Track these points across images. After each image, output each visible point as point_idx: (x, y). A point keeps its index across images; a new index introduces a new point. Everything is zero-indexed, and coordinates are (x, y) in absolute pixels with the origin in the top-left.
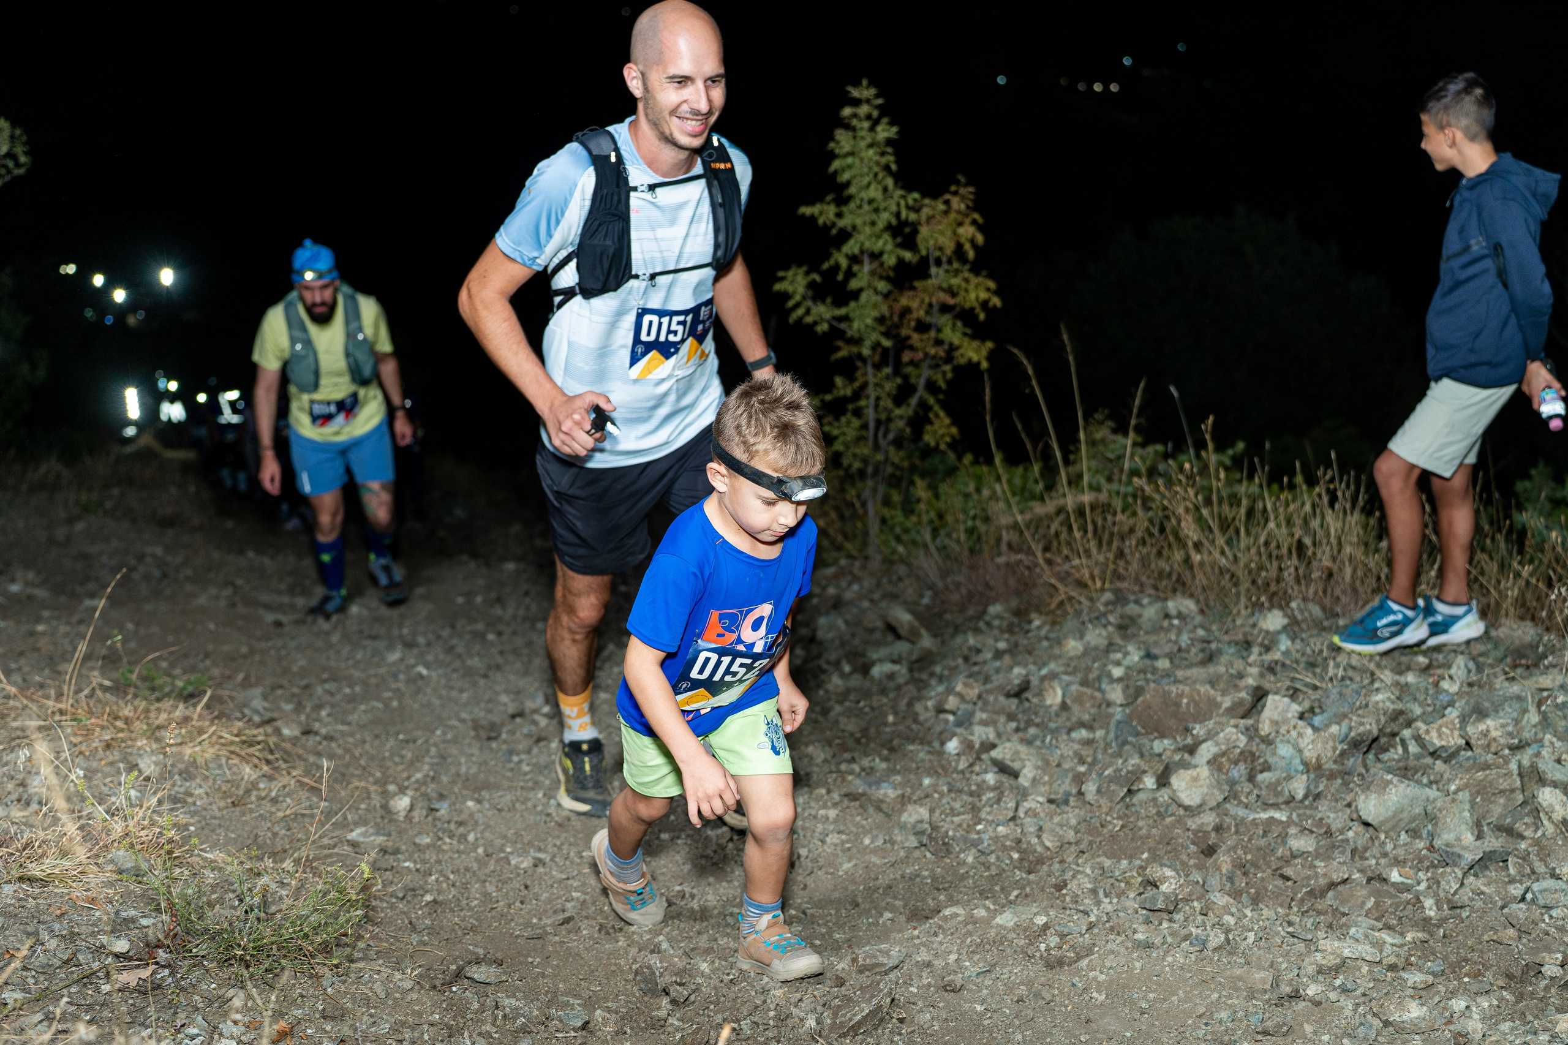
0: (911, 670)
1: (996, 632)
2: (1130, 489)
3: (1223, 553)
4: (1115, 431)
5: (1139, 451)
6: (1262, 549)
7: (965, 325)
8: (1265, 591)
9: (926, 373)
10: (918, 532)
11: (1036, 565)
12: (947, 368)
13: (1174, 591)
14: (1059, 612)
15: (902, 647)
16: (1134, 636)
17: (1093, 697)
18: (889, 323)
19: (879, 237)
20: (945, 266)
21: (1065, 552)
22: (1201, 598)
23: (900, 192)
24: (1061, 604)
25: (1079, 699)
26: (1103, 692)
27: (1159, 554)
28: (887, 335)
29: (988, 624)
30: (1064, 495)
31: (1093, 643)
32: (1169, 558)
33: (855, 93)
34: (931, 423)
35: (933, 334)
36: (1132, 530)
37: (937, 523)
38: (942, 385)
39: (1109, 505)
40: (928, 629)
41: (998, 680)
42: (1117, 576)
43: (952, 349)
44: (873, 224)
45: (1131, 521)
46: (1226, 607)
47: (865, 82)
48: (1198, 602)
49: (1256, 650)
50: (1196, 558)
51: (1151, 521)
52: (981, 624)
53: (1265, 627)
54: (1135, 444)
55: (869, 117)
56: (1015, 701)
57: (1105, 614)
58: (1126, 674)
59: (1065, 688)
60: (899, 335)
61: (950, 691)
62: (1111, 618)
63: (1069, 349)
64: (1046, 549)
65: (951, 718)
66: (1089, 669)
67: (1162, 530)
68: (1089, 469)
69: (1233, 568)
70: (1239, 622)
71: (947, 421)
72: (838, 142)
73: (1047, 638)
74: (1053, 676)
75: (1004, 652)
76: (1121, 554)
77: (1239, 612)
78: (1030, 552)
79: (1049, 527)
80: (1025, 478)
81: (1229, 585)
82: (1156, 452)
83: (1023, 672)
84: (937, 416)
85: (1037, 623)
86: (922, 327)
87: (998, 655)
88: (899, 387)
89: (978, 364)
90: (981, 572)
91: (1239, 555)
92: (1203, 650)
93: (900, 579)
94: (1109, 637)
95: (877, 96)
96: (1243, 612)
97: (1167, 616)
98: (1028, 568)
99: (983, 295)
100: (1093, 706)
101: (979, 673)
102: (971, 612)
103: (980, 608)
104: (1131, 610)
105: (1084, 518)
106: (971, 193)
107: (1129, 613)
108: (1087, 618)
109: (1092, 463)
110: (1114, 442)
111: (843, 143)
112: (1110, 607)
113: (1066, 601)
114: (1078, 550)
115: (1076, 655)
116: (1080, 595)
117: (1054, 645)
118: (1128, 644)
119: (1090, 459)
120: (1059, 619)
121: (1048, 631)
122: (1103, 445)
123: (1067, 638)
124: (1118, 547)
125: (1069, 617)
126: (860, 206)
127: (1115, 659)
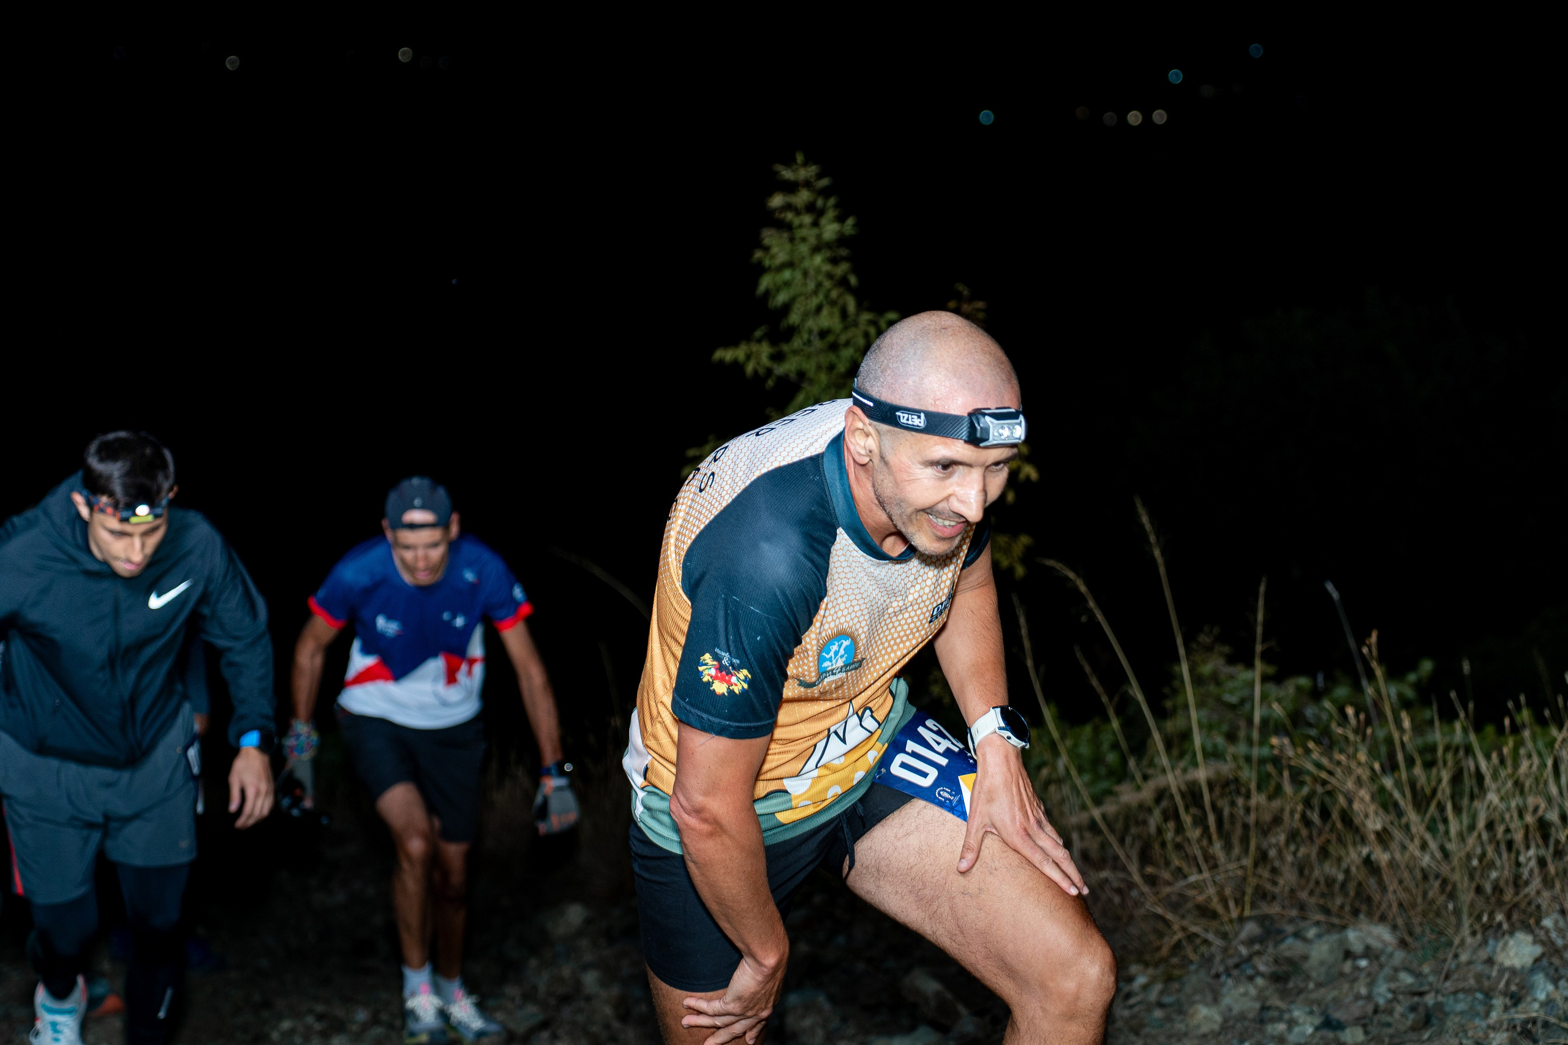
2: (1265, 751)
3: (1424, 846)
4: (1232, 661)
5: (1272, 689)
6: (1485, 836)
8: (1500, 903)
11: (1132, 885)
13: (1355, 913)
14: (1175, 960)
16: (1300, 991)
21: (1176, 862)
22: (1400, 922)
23: (866, 317)
24: (1177, 947)
27: (1324, 853)
30: (1163, 769)
31: (1236, 1009)
32: (1339, 860)
33: (787, 174)
36: (1277, 820)
39: (1237, 780)
42: (1262, 895)
44: (831, 367)
45: (1276, 804)
46: (1441, 933)
47: (800, 158)
48: (1394, 928)
49: (1498, 1002)
50: (1382, 857)
51: (1307, 802)
53: (1508, 963)
54: (1265, 679)
55: (810, 208)
57: (1249, 959)
62: (1262, 968)
63: (1152, 538)
64: (1145, 858)
67: (1325, 814)
68: (1201, 725)
69: (1445, 869)
70: (1464, 958)
72: (767, 249)
73: (1161, 1005)
76: (1262, 857)
77: (1462, 943)
78: (1117, 865)
79: (1145, 823)
80: (1095, 741)
81: (1442, 899)
82: (1299, 689)
85: (1141, 980)
89: (1011, 570)
91: (1451, 847)
92: (1413, 1009)
94: (1261, 997)
95: (819, 176)
96: (1469, 940)
97: (1348, 955)
98: (1119, 891)
104: (1290, 948)
105: (1202, 807)
106: (978, 310)
107: (1288, 954)
108: (1221, 969)
109: (1204, 713)
110: (1232, 677)
111: (774, 250)
112: (1257, 947)
113: (1184, 943)
114: (1195, 858)
115: (1212, 1032)
116: (1207, 930)
117: (1174, 1016)
118: (1293, 1006)
119: (1200, 705)
120: (1177, 972)
121: (1162, 993)
122: (1218, 684)
123: (1193, 1003)
124: (1258, 848)
125: (1193, 968)
126: (809, 342)
127: (1275, 1033)
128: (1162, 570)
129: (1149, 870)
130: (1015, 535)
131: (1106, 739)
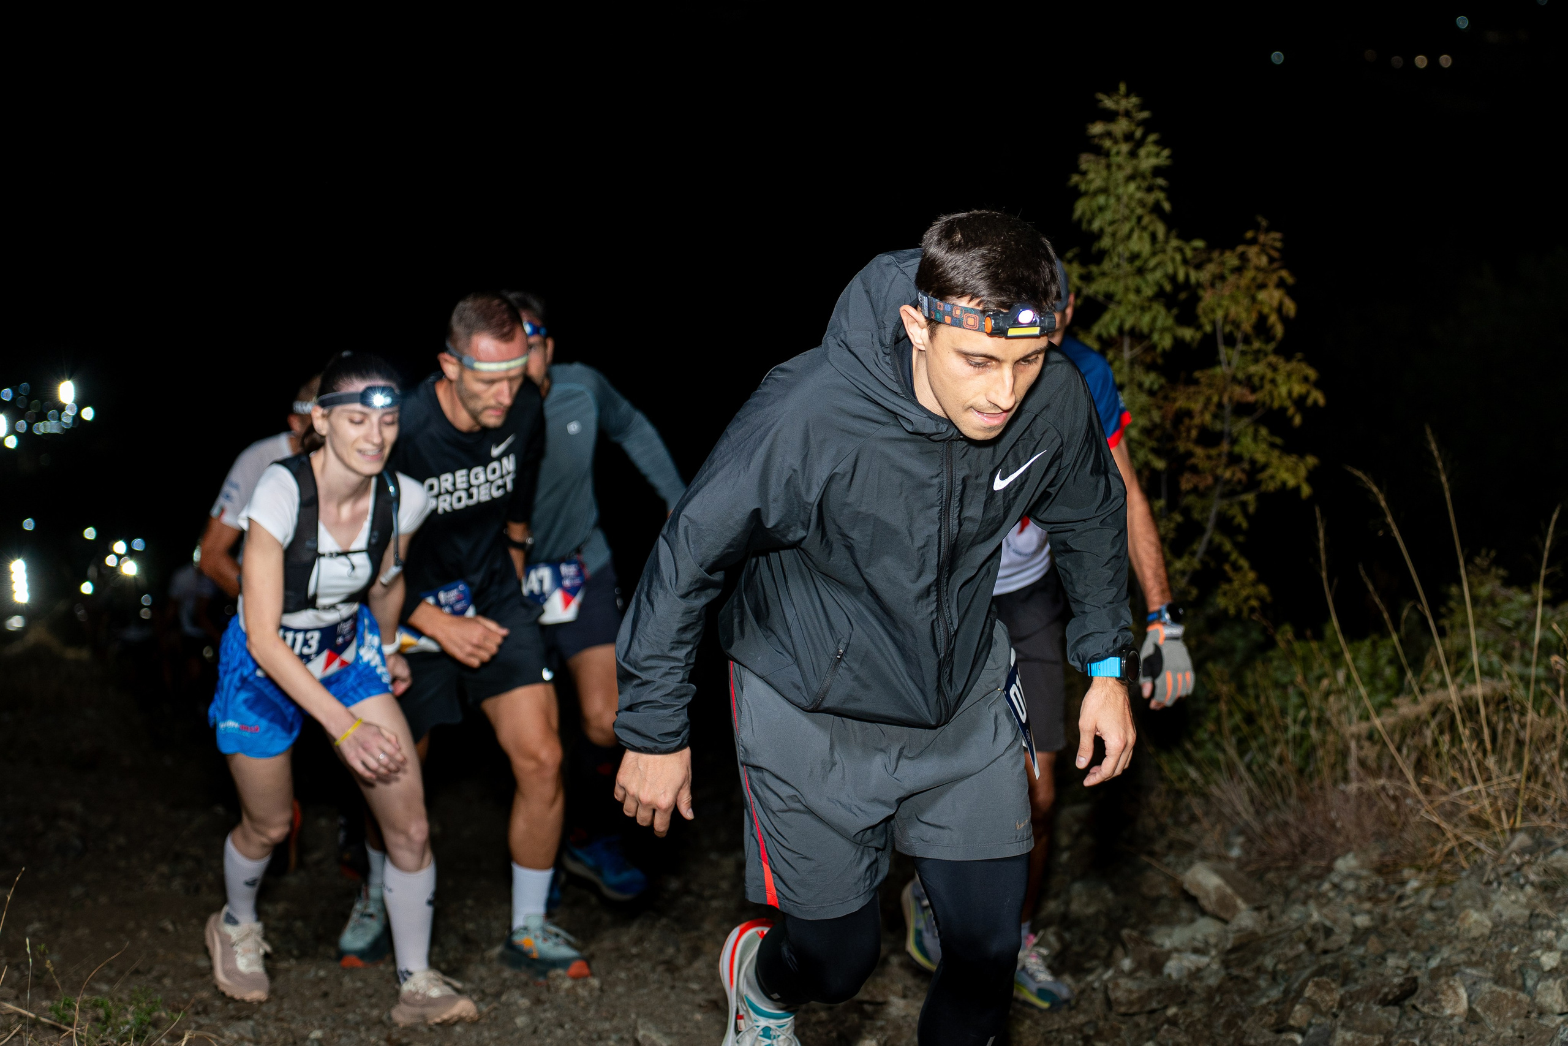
0: (1226, 964)
1: (1350, 899)
2: (1541, 671)
4: (1507, 583)
5: (1553, 611)
7: (1272, 432)
9: (1217, 505)
10: (1218, 746)
11: (1406, 794)
12: (1249, 497)
14: (1447, 867)
15: (1206, 928)
17: (1516, 1002)
18: (1158, 433)
19: (1143, 309)
20: (1241, 346)
21: (1452, 773)
23: (1173, 242)
24: (1451, 853)
25: (1494, 1005)
26: (1532, 994)
28: (1156, 452)
29: (1335, 886)
30: (1443, 685)
31: (1506, 916)
33: (1109, 103)
34: (1229, 581)
35: (1225, 447)
36: (1550, 738)
37: (1245, 729)
38: (1240, 520)
39: (1513, 699)
40: (1246, 900)
41: (1365, 978)
42: (1533, 807)
43: (1255, 469)
44: (1138, 291)
45: (1550, 722)
47: (1122, 89)
52: (1326, 886)
54: (1545, 602)
55: (1129, 137)
56: (1397, 1011)
57: (1519, 869)
58: (1563, 962)
59: (1472, 987)
60: (1175, 449)
61: (1292, 997)
62: (1532, 877)
63: (1440, 465)
64: (1420, 767)
65: (1299, 1039)
66: (1504, 957)
68: (1479, 644)
71: (1251, 576)
72: (1084, 174)
73: (1432, 908)
74: (1450, 970)
75: (1367, 931)
76: (1533, 774)
78: (1394, 771)
79: (1421, 735)
80: (1373, 656)
83: (1404, 964)
84: (1237, 568)
85: (1414, 884)
86: (1208, 438)
87: (1360, 936)
88: (1179, 528)
89: (1297, 489)
90: (1320, 806)
93: (1194, 819)
94: (1530, 905)
95: (1141, 107)
98: (1394, 798)
99: (1298, 389)
100: (1516, 1016)
101: (1334, 966)
102: (1307, 868)
103: (1323, 863)
104: (1559, 860)
105: (1477, 721)
106: (1274, 240)
107: (1557, 865)
108: (1492, 877)
109: (1482, 631)
110: (1509, 600)
111: (1091, 176)
112: (1527, 857)
113: (1457, 850)
114: (1470, 769)
115: (1482, 935)
116: (1479, 840)
117: (1445, 919)
118: (1561, 915)
119: (1478, 624)
120: (1449, 878)
121: (1433, 897)
122: (1495, 605)
123: (1465, 907)
124: (1531, 762)
125: (1464, 874)
126: (1118, 265)
127: (1544, 940)
128: (1448, 495)
129: (1426, 779)
130: (1302, 456)
131: (1384, 654)
